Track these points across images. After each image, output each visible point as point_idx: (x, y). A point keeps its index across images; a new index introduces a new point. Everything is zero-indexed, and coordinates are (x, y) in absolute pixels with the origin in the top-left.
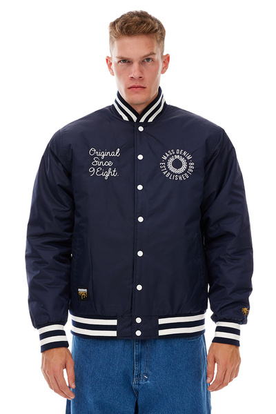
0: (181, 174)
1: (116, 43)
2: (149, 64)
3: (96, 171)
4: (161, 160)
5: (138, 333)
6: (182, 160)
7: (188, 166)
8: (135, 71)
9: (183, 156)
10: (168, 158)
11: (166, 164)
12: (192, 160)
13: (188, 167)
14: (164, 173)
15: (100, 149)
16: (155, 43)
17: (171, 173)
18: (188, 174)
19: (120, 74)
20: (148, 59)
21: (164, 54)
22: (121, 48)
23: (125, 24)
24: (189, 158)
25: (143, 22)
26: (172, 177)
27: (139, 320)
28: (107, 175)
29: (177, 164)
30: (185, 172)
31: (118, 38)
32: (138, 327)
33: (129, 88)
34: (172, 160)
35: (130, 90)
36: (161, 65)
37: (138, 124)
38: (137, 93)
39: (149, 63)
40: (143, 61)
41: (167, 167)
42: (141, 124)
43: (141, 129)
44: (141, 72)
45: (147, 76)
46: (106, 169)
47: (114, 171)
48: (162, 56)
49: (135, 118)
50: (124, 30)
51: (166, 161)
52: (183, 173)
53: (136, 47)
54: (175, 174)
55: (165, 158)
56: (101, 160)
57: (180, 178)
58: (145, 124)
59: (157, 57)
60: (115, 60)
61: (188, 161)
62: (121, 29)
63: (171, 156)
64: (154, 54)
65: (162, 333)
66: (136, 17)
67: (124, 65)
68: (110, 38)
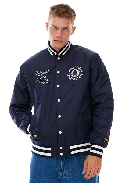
0: (77, 77)
1: (52, 18)
3: (39, 81)
4: (68, 72)
5: (61, 154)
6: (78, 71)
7: (80, 73)
8: (59, 34)
9: (78, 69)
10: (71, 71)
11: (70, 74)
14: (69, 78)
15: (40, 71)
16: (70, 22)
18: (80, 76)
19: (51, 33)
21: (74, 26)
22: (54, 21)
23: (58, 11)
24: (81, 69)
25: (67, 12)
26: (73, 79)
27: (61, 148)
28: (44, 83)
29: (75, 73)
31: (53, 16)
32: (61, 151)
33: (55, 41)
34: (73, 71)
35: (55, 42)
36: (71, 31)
37: (58, 56)
38: (58, 43)
39: (66, 31)
40: (63, 29)
41: (70, 75)
42: (59, 56)
43: (59, 59)
44: (62, 34)
45: (64, 36)
46: (43, 80)
47: (47, 80)
48: (73, 27)
49: (56, 54)
52: (78, 76)
53: (61, 22)
54: (74, 78)
55: (70, 71)
56: (41, 76)
57: (77, 79)
58: (61, 56)
59: (71, 28)
60: (50, 26)
62: (56, 13)
63: (72, 70)
64: (69, 27)
65: (72, 153)
66: (64, 9)
67: (54, 29)
68: (50, 15)
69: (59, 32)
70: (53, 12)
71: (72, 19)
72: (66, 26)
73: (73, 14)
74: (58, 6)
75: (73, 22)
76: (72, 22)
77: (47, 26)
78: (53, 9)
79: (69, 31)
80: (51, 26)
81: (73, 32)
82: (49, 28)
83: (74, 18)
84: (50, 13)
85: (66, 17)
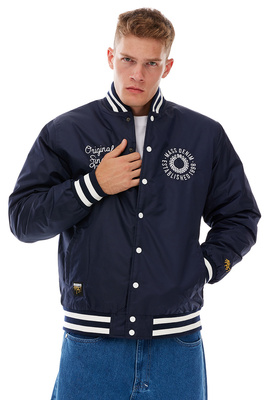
1: (122, 39)
2: (152, 67)
4: (164, 157)
6: (184, 160)
7: (190, 166)
8: (137, 73)
9: (185, 156)
11: (168, 163)
12: (194, 161)
13: (189, 168)
14: (166, 172)
16: (163, 48)
17: (173, 172)
18: (189, 175)
19: (120, 71)
20: (152, 63)
23: (137, 24)
24: (191, 158)
25: (157, 26)
26: (173, 176)
27: (133, 319)
30: (187, 172)
31: (126, 35)
32: (132, 326)
33: (128, 88)
34: (174, 159)
35: (128, 91)
36: (164, 69)
38: (134, 94)
40: (147, 64)
41: (169, 165)
44: (143, 74)
45: (148, 79)
48: (167, 61)
50: (135, 30)
51: (168, 159)
52: (185, 173)
53: (142, 48)
55: (167, 156)
56: (97, 158)
57: (182, 178)
59: (163, 63)
60: (118, 55)
61: (190, 162)
62: (132, 28)
64: (160, 60)
65: (156, 333)
66: (150, 20)
67: (127, 63)
68: (118, 32)
69: (137, 69)
70: (125, 25)
71: (168, 43)
72: (152, 57)
73: (169, 32)
74: (137, 12)
75: (168, 48)
76: (166, 48)
77: (111, 57)
78: (125, 18)
79: (160, 69)
80: (120, 57)
81: (167, 71)
82: (114, 61)
83: (172, 40)
84: (119, 27)
85: (155, 37)
